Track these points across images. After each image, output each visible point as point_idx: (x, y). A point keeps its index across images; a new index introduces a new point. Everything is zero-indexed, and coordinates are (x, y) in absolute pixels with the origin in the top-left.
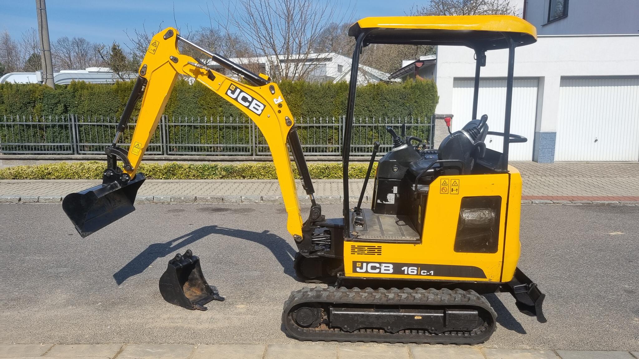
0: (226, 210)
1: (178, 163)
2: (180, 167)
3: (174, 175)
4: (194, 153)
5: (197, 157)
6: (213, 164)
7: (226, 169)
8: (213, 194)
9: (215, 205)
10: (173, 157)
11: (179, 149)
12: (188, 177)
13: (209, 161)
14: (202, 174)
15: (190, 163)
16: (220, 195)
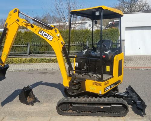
0: (47, 73)
1: (33, 58)
2: (34, 59)
3: (31, 62)
4: (38, 55)
5: (39, 56)
6: (44, 58)
7: (48, 60)
8: (43, 68)
9: (44, 71)
10: (31, 56)
11: (33, 53)
12: (36, 62)
13: (43, 57)
14: (41, 61)
15: (37, 58)
16: (46, 68)
